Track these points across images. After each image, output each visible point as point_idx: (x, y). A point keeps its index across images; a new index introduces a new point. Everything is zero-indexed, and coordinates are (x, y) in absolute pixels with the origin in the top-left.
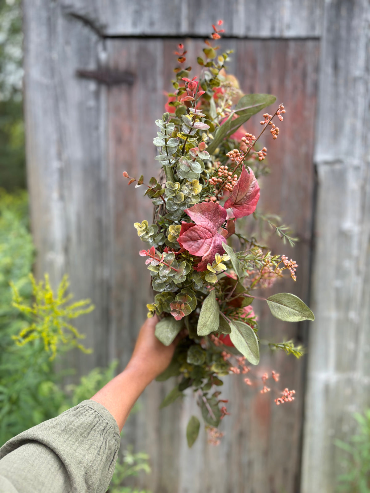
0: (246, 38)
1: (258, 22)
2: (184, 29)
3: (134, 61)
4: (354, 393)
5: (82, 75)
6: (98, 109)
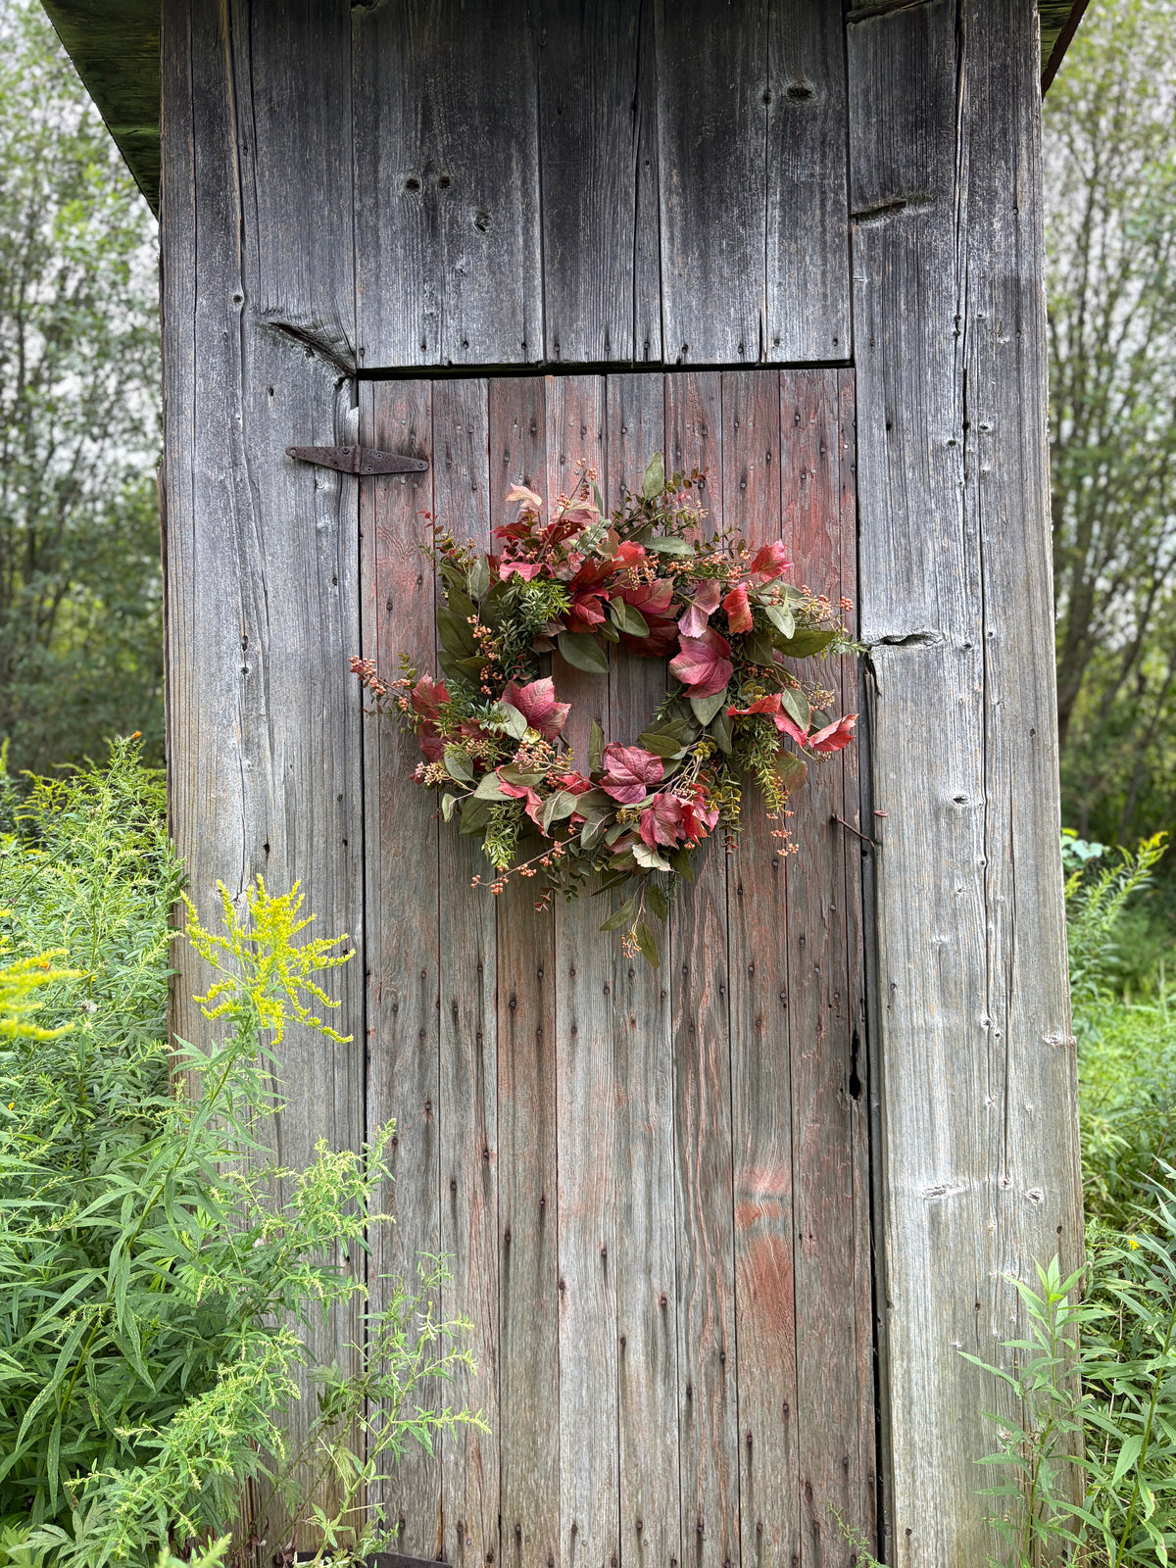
0: (680, 367)
1: (708, 332)
2: (537, 354)
3: (422, 423)
4: (1008, 1228)
5: (304, 460)
6: (340, 534)
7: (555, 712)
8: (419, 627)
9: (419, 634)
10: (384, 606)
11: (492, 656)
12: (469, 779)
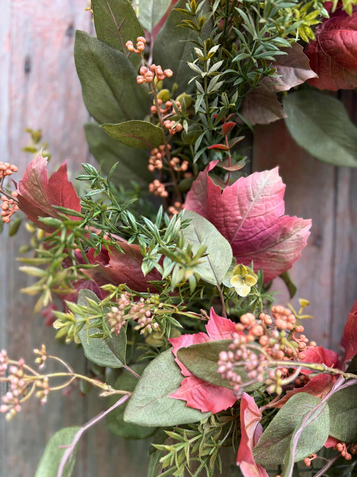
7: (285, 234)
8: (68, 96)
9: (66, 107)
10: (20, 68)
11: (171, 125)
12: (118, 364)
